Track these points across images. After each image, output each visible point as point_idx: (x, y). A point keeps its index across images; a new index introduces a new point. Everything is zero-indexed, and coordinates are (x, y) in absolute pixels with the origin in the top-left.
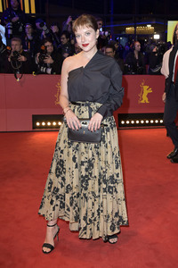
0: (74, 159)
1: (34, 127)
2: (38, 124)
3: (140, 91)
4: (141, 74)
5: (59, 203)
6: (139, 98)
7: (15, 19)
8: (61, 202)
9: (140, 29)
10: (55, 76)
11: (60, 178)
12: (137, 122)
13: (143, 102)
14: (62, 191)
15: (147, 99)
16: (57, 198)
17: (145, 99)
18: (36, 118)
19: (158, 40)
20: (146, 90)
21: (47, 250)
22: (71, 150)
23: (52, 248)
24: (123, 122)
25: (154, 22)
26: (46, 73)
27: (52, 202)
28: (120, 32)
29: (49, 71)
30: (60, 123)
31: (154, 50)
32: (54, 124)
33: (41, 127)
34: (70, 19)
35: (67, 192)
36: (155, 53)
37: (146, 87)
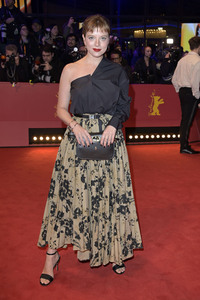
0: (83, 179)
1: (31, 141)
2: (35, 138)
3: (150, 101)
4: (152, 83)
5: (64, 229)
6: (149, 110)
7: (10, 20)
8: (67, 228)
9: (150, 32)
10: (54, 84)
11: (65, 201)
12: (147, 137)
13: (153, 114)
14: (67, 216)
15: (158, 111)
16: (62, 223)
17: (156, 111)
18: (33, 132)
19: (172, 46)
20: (157, 101)
21: (45, 281)
22: (78, 169)
23: (51, 279)
24: (131, 137)
25: (166, 25)
26: (44, 81)
27: (56, 228)
28: (128, 35)
29: (48, 79)
30: (60, 138)
31: (167, 56)
32: (54, 138)
33: (38, 142)
34: (71, 21)
35: (75, 217)
36: (168, 59)
37: (157, 98)
